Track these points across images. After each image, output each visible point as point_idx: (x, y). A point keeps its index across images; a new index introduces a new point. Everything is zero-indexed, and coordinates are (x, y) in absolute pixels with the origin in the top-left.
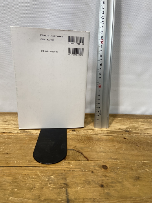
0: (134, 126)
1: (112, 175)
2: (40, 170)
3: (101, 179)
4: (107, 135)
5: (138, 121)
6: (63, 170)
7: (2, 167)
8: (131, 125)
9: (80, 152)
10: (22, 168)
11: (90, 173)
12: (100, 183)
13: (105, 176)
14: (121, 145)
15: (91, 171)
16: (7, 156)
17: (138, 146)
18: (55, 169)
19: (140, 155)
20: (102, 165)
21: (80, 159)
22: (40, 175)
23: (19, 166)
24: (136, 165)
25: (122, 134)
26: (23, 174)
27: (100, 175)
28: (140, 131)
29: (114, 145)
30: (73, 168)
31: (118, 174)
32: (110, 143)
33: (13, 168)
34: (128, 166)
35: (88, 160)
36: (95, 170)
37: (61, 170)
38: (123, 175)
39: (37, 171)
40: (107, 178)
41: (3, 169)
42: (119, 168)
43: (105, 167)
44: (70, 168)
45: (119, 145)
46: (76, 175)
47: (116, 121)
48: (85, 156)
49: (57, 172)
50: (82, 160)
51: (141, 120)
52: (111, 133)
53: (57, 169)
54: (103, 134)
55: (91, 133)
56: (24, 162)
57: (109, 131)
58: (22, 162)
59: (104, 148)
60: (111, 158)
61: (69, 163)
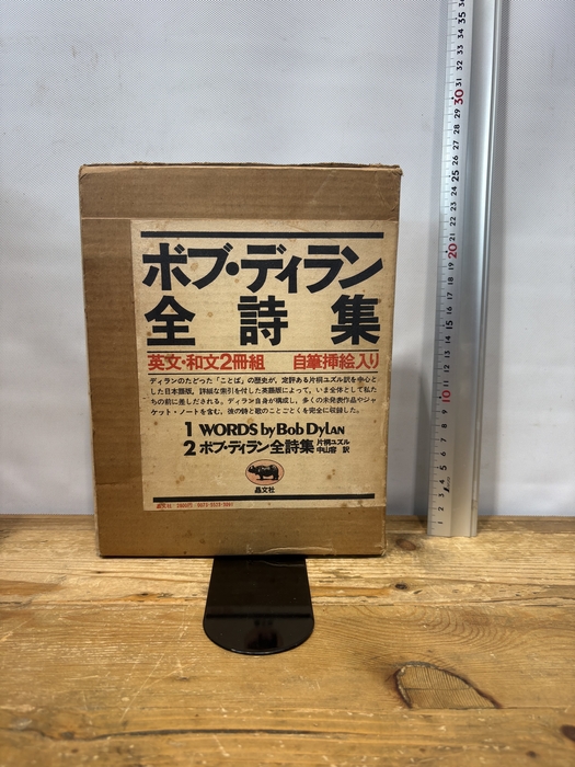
2: (326, 745)
4: (538, 602)
6: (415, 747)
7: (183, 732)
9: (457, 674)
10: (258, 736)
11: (525, 759)
15: (527, 751)
16: (185, 688)
18: (383, 742)
20: (561, 724)
21: (464, 702)
22: (333, 766)
23: (241, 728)
26: (267, 761)
30: (452, 740)
35: (497, 706)
36: (540, 747)
37: (408, 747)
39: (320, 753)
41: (188, 742)
44: (441, 740)
47: (551, 545)
48: (480, 689)
49: (396, 755)
50: (476, 708)
52: (550, 595)
53: (390, 742)
54: (518, 598)
55: (469, 594)
56: (257, 715)
57: (540, 586)
58: (248, 713)
59: (544, 657)
61: (427, 718)
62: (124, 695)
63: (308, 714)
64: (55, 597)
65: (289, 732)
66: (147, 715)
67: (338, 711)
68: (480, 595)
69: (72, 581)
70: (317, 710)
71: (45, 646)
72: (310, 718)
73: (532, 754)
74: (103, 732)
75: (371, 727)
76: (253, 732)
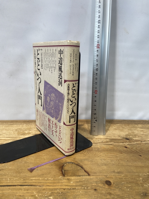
0: (133, 133)
1: (117, 192)
2: (36, 189)
3: (105, 197)
5: (136, 127)
6: (62, 189)
8: (130, 132)
9: (80, 165)
10: (17, 187)
11: (93, 191)
13: (110, 194)
14: (123, 155)
15: (94, 189)
17: (141, 156)
18: (53, 187)
19: (144, 166)
20: (105, 180)
21: (80, 174)
22: (37, 196)
23: (12, 184)
24: (141, 178)
25: (123, 143)
26: (17, 195)
27: (104, 193)
28: (140, 138)
29: (116, 156)
30: (74, 186)
31: (123, 191)
32: (111, 153)
33: (6, 187)
34: (133, 180)
35: (89, 175)
36: (98, 187)
37: (60, 189)
38: (128, 191)
39: (34, 191)
40: (112, 196)
42: (123, 183)
43: (108, 183)
44: (70, 186)
45: (120, 155)
46: (78, 194)
47: (115, 128)
48: (86, 170)
49: (56, 192)
50: (83, 176)
51: (140, 126)
52: (111, 141)
54: (102, 142)
56: (18, 180)
57: (109, 139)
58: (16, 180)
59: (105, 160)
60: (114, 172)
61: (68, 179)
63: (34, 179)
65: (26, 185)
67: (43, 178)
70: (37, 178)
72: (34, 181)
73: (95, 190)
75: (51, 183)
76: (15, 185)
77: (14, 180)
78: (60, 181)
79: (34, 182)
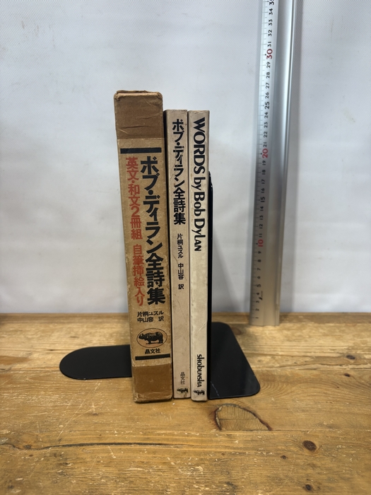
0: (365, 343)
1: (327, 462)
2: (170, 451)
3: (304, 472)
4: (306, 367)
6: (219, 452)
7: (92, 444)
8: (358, 340)
9: (251, 410)
10: (133, 447)
11: (280, 460)
12: (304, 480)
13: (314, 466)
14: (339, 391)
15: (281, 455)
16: (95, 419)
18: (202, 449)
20: (304, 440)
21: (251, 427)
22: (173, 463)
23: (124, 442)
25: (341, 365)
26: (136, 461)
27: (302, 464)
29: (324, 393)
30: (241, 448)
31: (340, 461)
32: (314, 387)
33: (114, 447)
34: (360, 442)
35: (270, 429)
36: (289, 453)
37: (216, 452)
38: (350, 462)
39: (166, 456)
40: (318, 470)
41: (94, 450)
42: (340, 446)
43: (309, 446)
44: (234, 449)
45: (335, 392)
46: (250, 463)
47: (322, 331)
48: (262, 419)
49: (208, 457)
50: (257, 430)
52: (314, 363)
53: (206, 450)
54: (296, 364)
55: (268, 363)
56: (134, 434)
57: (310, 357)
59: (302, 400)
60: (321, 425)
61: (229, 436)
62: (60, 424)
63: (163, 434)
64: (25, 365)
65: (151, 444)
66: (72, 435)
67: (179, 432)
68: (274, 363)
69: (35, 355)
70: (168, 432)
71: (18, 396)
72: (163, 436)
73: (284, 457)
74: (48, 445)
75: (196, 441)
76: (131, 444)
77: (127, 434)
78: (214, 439)
79: (164, 439)
